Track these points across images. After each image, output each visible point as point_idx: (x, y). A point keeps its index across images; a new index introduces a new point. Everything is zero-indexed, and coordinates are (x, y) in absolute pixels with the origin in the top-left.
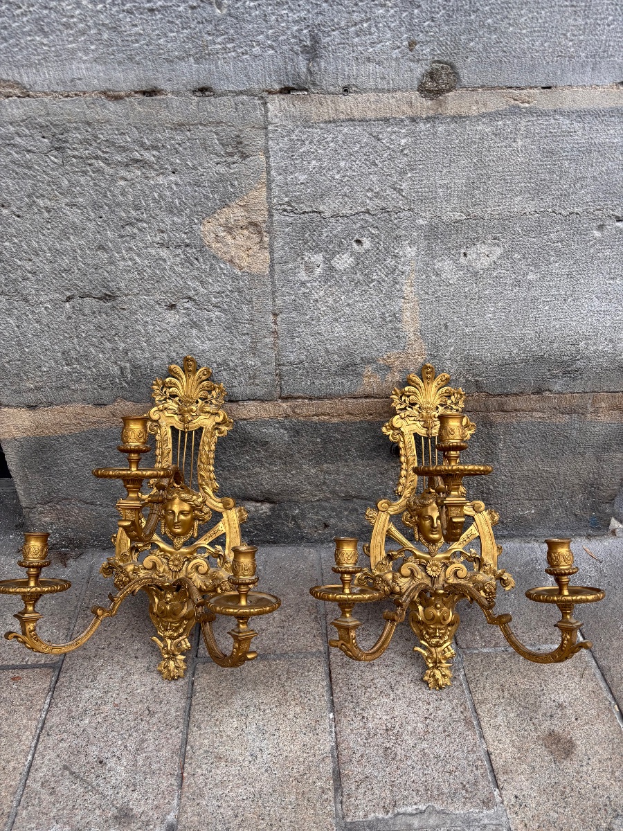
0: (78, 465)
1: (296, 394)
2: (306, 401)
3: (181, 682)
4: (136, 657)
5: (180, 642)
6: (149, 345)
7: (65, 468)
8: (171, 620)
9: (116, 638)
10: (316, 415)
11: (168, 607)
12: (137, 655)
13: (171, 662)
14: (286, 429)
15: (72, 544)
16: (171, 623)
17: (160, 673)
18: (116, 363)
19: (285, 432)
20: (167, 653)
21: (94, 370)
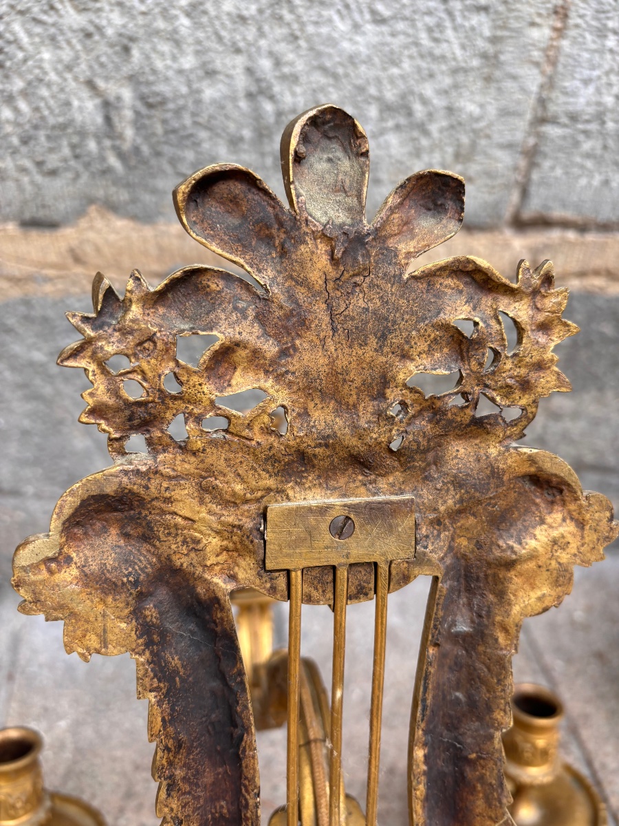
1: (557, 213)
2: (571, 235)
6: (198, 25)
10: (582, 274)
18: (90, 84)
21: (23, 105)
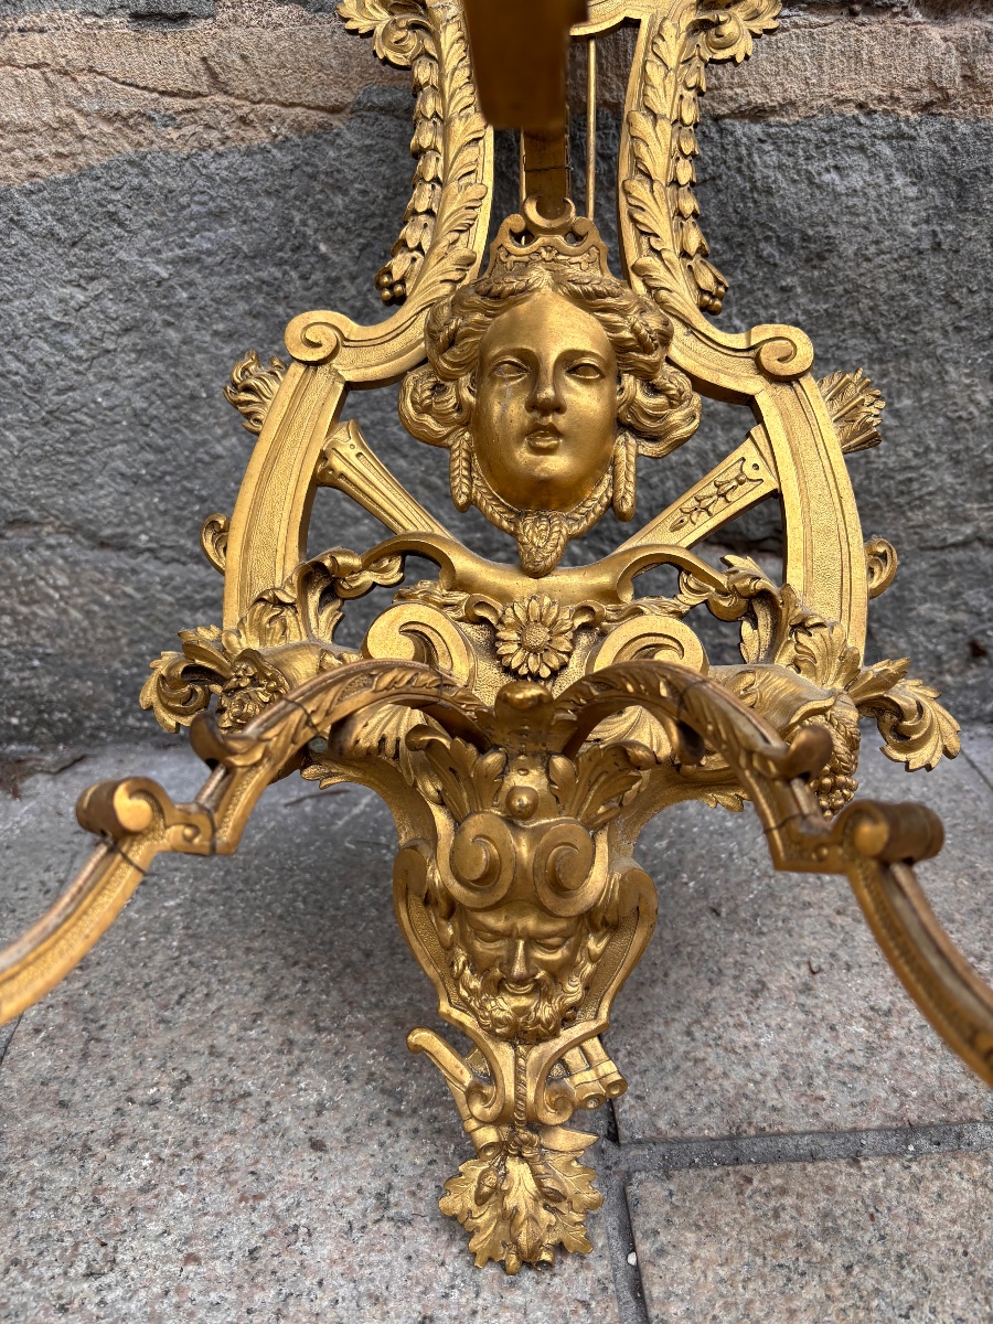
0: (64, 349)
3: (573, 1281)
4: (317, 1146)
5: (560, 1059)
7: (14, 365)
8: (530, 923)
9: (213, 1052)
11: (524, 850)
12: (319, 1133)
13: (518, 1170)
14: (917, 176)
15: (41, 722)
16: (533, 940)
17: (456, 1227)
19: (912, 192)
20: (496, 1122)
